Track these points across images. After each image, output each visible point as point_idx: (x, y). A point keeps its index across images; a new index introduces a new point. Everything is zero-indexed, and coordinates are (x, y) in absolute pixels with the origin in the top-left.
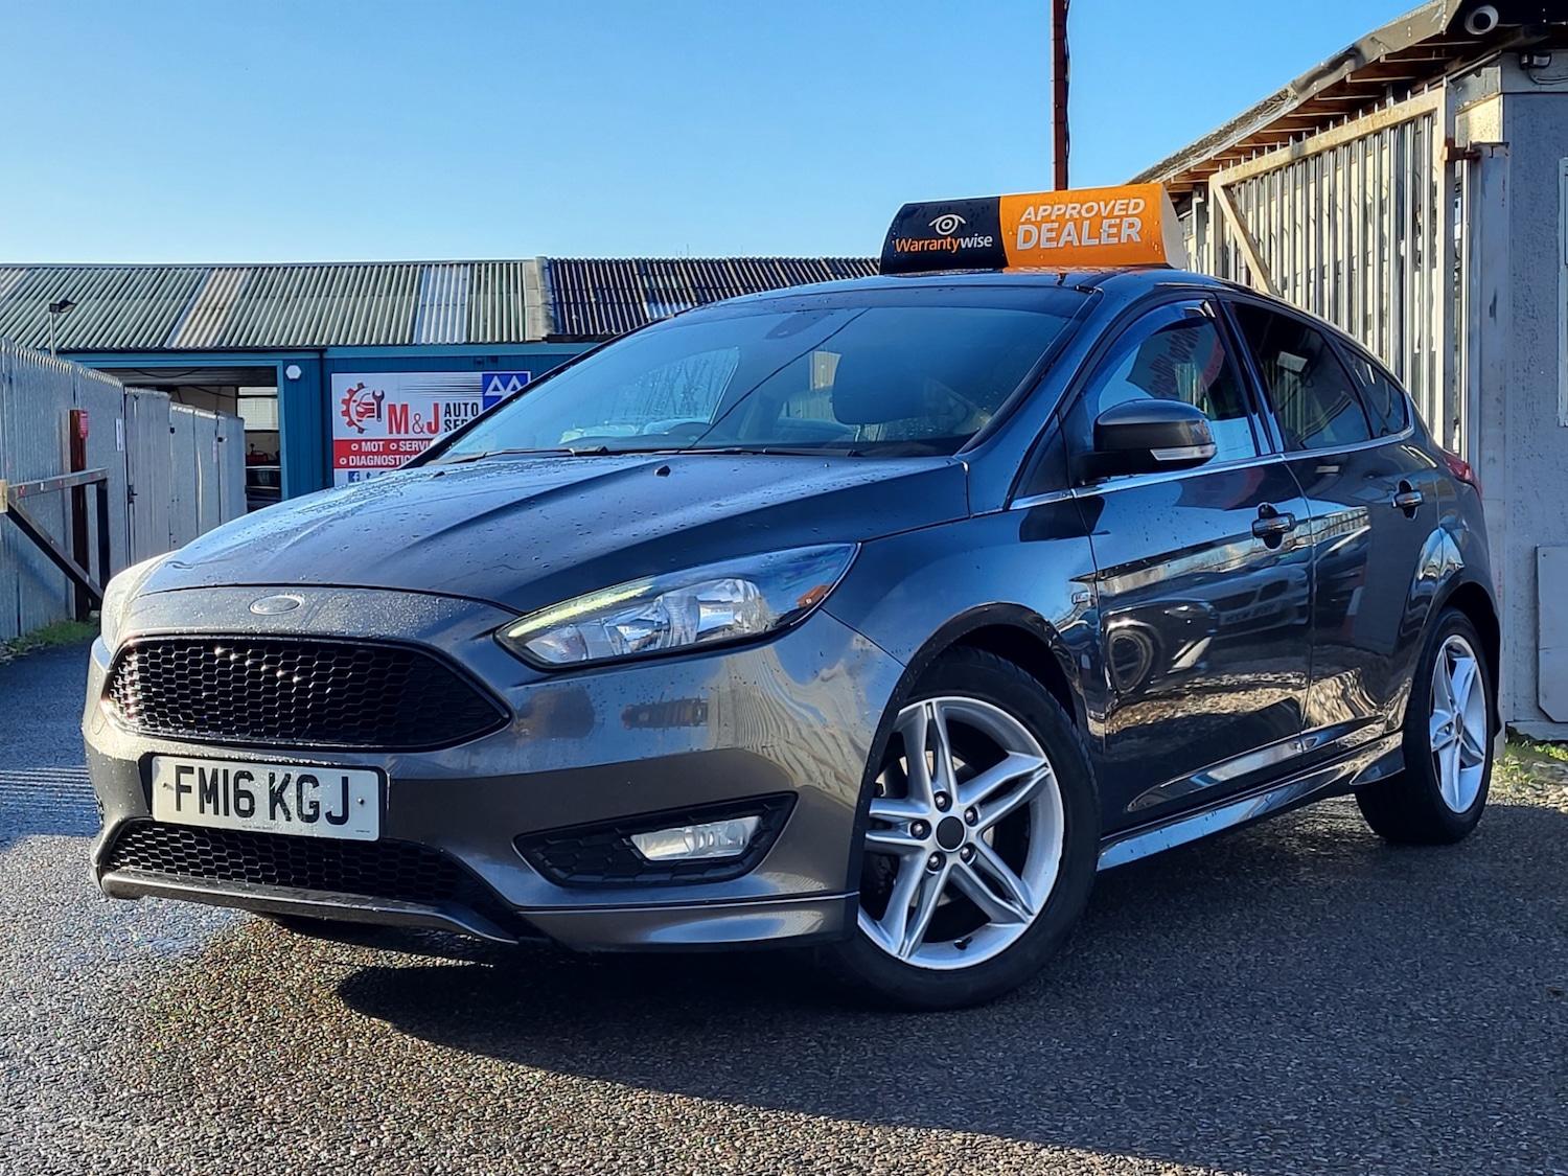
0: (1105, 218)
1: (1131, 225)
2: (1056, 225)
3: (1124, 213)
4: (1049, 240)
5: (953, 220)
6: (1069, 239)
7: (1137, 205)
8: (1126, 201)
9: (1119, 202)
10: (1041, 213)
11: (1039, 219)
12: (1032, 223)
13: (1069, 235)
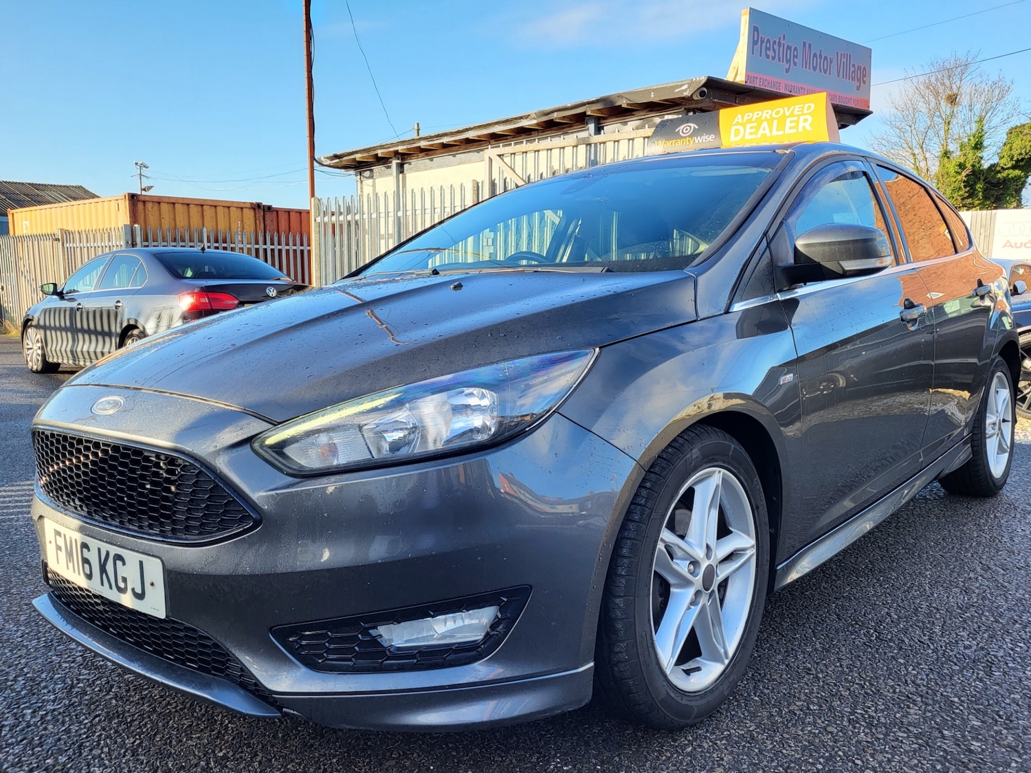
0: (788, 117)
1: (805, 120)
2: (755, 124)
3: (800, 113)
4: (751, 134)
5: (690, 127)
6: (764, 132)
7: (809, 108)
8: (802, 105)
9: (797, 107)
10: (746, 118)
11: (745, 121)
12: (740, 124)
13: (764, 129)
